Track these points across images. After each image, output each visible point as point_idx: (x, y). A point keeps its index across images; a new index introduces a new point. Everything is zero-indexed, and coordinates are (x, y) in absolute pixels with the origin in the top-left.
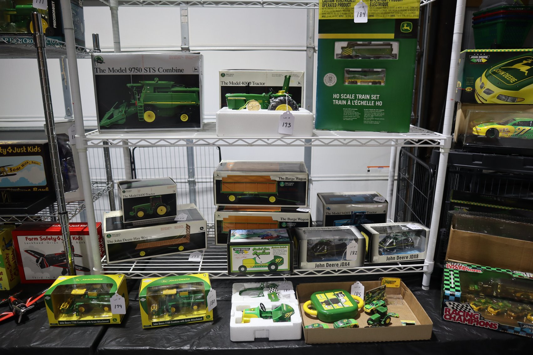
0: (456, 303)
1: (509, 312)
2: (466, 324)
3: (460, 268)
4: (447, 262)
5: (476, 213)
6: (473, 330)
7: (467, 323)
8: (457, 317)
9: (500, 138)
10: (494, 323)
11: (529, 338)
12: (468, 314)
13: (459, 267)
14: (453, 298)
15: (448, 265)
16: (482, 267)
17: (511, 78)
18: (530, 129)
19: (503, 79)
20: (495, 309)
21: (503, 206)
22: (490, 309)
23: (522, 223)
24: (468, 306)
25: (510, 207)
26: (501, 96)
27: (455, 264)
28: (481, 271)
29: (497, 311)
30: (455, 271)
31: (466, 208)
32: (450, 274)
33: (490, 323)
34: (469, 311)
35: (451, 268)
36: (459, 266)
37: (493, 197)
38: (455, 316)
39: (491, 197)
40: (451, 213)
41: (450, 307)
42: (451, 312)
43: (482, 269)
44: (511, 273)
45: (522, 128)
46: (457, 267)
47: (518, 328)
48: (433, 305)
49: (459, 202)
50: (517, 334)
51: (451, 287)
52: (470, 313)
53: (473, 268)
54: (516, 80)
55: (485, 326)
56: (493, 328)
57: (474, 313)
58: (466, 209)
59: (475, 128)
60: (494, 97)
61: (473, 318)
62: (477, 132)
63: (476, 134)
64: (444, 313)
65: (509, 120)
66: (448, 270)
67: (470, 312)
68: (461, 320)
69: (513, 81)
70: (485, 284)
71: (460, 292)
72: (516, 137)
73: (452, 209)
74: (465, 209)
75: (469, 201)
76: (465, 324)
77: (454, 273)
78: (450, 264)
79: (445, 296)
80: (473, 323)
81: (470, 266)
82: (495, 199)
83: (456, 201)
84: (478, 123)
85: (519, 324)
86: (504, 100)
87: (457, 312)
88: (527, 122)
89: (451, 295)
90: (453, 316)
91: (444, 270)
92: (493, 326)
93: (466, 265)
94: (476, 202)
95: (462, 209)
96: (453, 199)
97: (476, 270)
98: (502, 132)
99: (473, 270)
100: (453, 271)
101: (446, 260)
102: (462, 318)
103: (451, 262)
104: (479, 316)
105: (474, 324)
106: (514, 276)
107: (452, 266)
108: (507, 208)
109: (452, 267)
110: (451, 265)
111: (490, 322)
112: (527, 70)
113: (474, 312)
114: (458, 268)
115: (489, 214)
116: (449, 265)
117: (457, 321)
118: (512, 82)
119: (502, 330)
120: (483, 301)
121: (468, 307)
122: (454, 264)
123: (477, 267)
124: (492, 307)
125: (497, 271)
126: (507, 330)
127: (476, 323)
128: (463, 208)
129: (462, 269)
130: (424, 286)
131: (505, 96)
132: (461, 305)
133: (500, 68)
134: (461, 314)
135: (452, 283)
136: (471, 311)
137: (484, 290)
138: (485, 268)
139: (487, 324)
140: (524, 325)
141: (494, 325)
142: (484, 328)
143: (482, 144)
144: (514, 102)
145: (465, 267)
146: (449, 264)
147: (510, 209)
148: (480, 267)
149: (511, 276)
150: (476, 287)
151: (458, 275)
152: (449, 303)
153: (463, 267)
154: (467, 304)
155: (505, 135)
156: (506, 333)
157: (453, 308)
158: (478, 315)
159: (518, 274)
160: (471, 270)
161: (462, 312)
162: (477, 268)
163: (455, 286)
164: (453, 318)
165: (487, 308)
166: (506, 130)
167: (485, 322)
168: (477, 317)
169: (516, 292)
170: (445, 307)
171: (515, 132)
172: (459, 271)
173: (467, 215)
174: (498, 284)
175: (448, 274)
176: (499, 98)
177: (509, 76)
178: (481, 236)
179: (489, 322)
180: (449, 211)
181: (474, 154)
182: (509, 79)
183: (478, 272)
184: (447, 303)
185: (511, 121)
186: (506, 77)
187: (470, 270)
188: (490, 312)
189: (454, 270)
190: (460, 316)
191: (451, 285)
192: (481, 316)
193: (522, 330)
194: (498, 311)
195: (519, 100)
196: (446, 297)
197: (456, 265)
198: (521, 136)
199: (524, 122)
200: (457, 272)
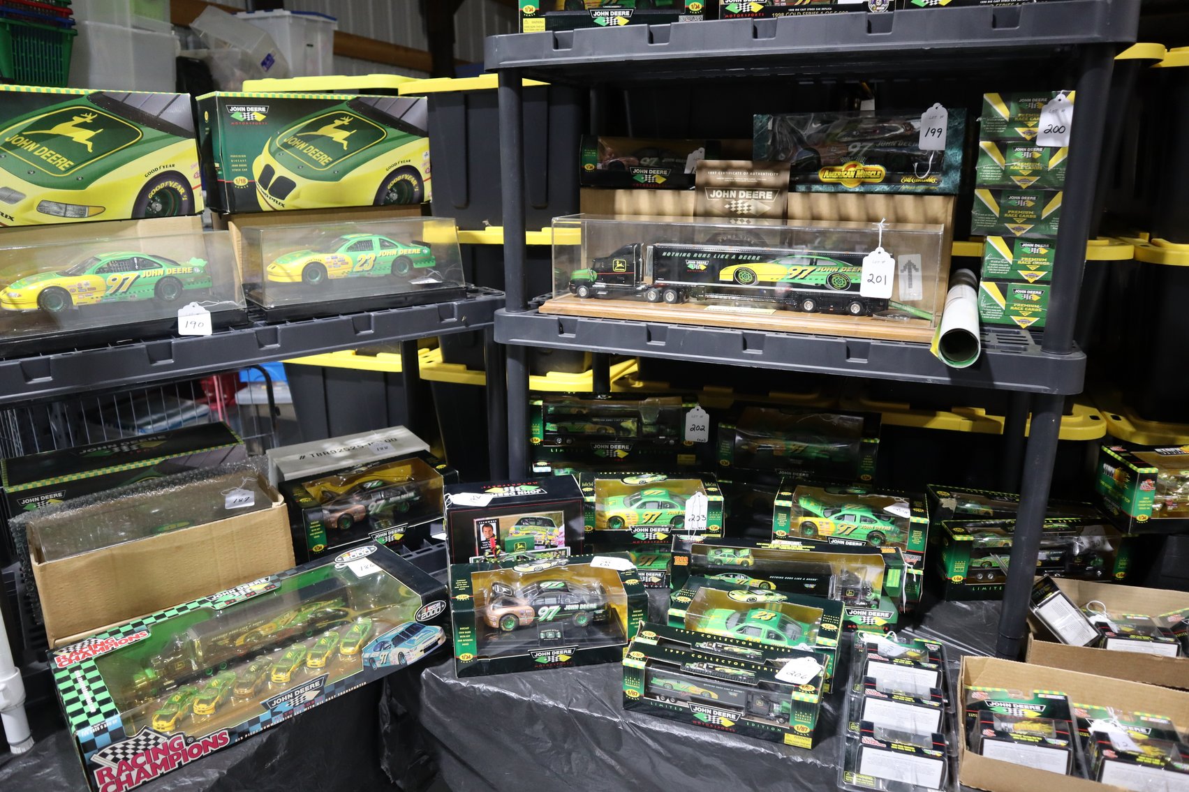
0: (119, 745)
1: (236, 691)
2: (162, 775)
3: (94, 652)
4: (55, 653)
5: (83, 498)
6: (184, 779)
7: (163, 770)
8: (134, 774)
9: (77, 308)
10: (217, 735)
11: (290, 718)
12: (157, 752)
13: (91, 649)
14: (106, 737)
15: (63, 659)
16: (146, 622)
17: (58, 158)
18: (139, 277)
19: (38, 160)
20: (207, 702)
21: (140, 460)
22: (199, 708)
23: (192, 485)
24: (149, 734)
25: (155, 457)
26: (45, 205)
27: (79, 645)
28: (146, 632)
29: (213, 704)
30: (85, 666)
31: (55, 495)
32: (76, 681)
33: (211, 740)
34: (157, 744)
35: (71, 661)
36: (89, 645)
37: (109, 447)
38: (129, 776)
39: (105, 447)
40: (19, 523)
41: (107, 762)
42: (114, 773)
43: (147, 625)
44: (209, 605)
45: (120, 276)
46: (86, 653)
47: (265, 715)
48: (62, 779)
49: (30, 486)
50: (268, 726)
51: (90, 715)
52: (160, 747)
53: (126, 634)
54: (72, 164)
55: (203, 754)
56: (221, 744)
57: (169, 742)
58: (56, 498)
59: (5, 292)
60: (29, 208)
61: (171, 753)
62: (14, 303)
63: (11, 307)
64: (99, 786)
65: (84, 262)
66: (66, 673)
67: (159, 744)
68: (147, 775)
69: (64, 167)
70: (165, 657)
71: (117, 713)
72: (116, 299)
73: (20, 510)
74: (53, 500)
75: (56, 475)
76: (159, 777)
77: (83, 674)
78: (65, 653)
79: (83, 744)
80: (176, 763)
81: (118, 632)
82: (116, 450)
83: (21, 488)
84: (9, 278)
85: (264, 704)
86: (57, 214)
87: (129, 762)
88: (125, 260)
89: (96, 734)
90: (123, 778)
91: (53, 677)
92: (219, 741)
93: (107, 635)
94: (73, 472)
95: (46, 500)
96: (11, 485)
97: (134, 635)
98: (77, 292)
99: (127, 641)
100: (79, 668)
101: (51, 647)
102: (148, 767)
103: (66, 645)
104: (183, 740)
105: (180, 764)
106: (218, 607)
107: (71, 655)
108: (149, 463)
109: (73, 658)
110: (68, 656)
111: (209, 737)
112: (88, 140)
113: (169, 738)
114: (90, 652)
115: (114, 490)
116: (64, 657)
117: (138, 781)
118: (63, 169)
119: (240, 737)
120: (176, 698)
121: (149, 737)
122: (74, 648)
123: (135, 625)
124: (201, 701)
125: (180, 614)
126: (248, 732)
127: (182, 759)
128: (47, 497)
129: (101, 649)
130: (16, 745)
131: (57, 203)
132: (131, 742)
133: (20, 134)
134: (141, 760)
135: (89, 701)
136: (162, 740)
137: (168, 671)
138: (152, 620)
139: (206, 744)
140: (272, 702)
141: (221, 737)
142: (202, 757)
143: (36, 332)
144: (82, 216)
145: (107, 642)
146: (61, 654)
147: (157, 461)
148: (141, 623)
149: (210, 612)
150: (150, 673)
151: (96, 673)
152: (100, 755)
153: (102, 644)
154: (146, 730)
155: (89, 300)
156: (249, 738)
157: (115, 760)
158: (180, 738)
159: (223, 598)
160: (123, 642)
161: (142, 755)
162: (135, 629)
163: (98, 707)
164: (124, 782)
165: (191, 709)
166: (84, 287)
167: (200, 743)
168: (178, 744)
169: (233, 639)
170: (95, 772)
171: (108, 288)
172: (96, 660)
173: (62, 511)
174: (192, 643)
175: (69, 684)
176: (41, 208)
177: (52, 155)
178: (114, 552)
179: (207, 739)
180: (11, 520)
181: (22, 362)
182: (54, 161)
183: (142, 638)
184: (96, 758)
185: (92, 263)
186: (43, 157)
187: (120, 642)
188: (201, 713)
189: (82, 662)
190: (141, 768)
191: (87, 709)
192: (186, 739)
193: (274, 714)
194: (215, 701)
195: (92, 211)
196: (90, 746)
197: (82, 648)
198: (123, 294)
199: (120, 261)
200: (91, 663)
